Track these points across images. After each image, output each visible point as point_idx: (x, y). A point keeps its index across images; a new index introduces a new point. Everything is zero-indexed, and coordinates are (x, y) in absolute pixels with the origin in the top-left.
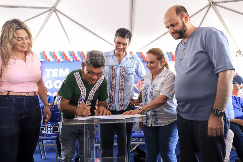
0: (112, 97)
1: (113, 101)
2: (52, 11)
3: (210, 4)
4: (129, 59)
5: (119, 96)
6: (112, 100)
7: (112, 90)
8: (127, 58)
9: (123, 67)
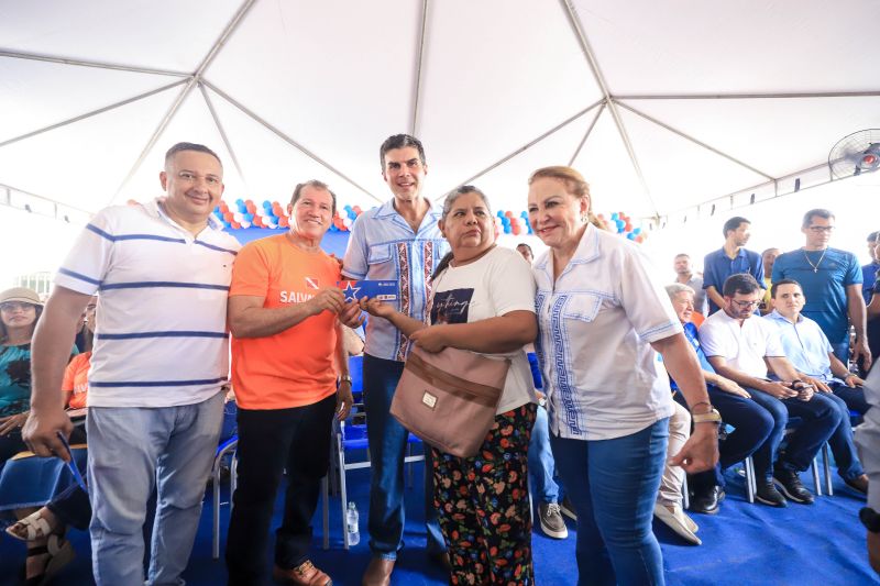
2: (191, 83)
3: (605, 98)
8: (434, 217)
9: (426, 240)
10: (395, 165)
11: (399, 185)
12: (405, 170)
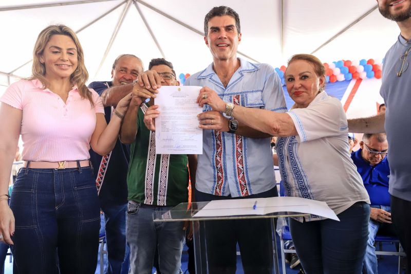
0: (219, 166)
1: (224, 175)
4: (245, 74)
5: (234, 162)
6: (220, 174)
7: (219, 150)
8: (241, 74)
9: (234, 94)
10: (216, 29)
11: (217, 45)
12: (224, 34)
